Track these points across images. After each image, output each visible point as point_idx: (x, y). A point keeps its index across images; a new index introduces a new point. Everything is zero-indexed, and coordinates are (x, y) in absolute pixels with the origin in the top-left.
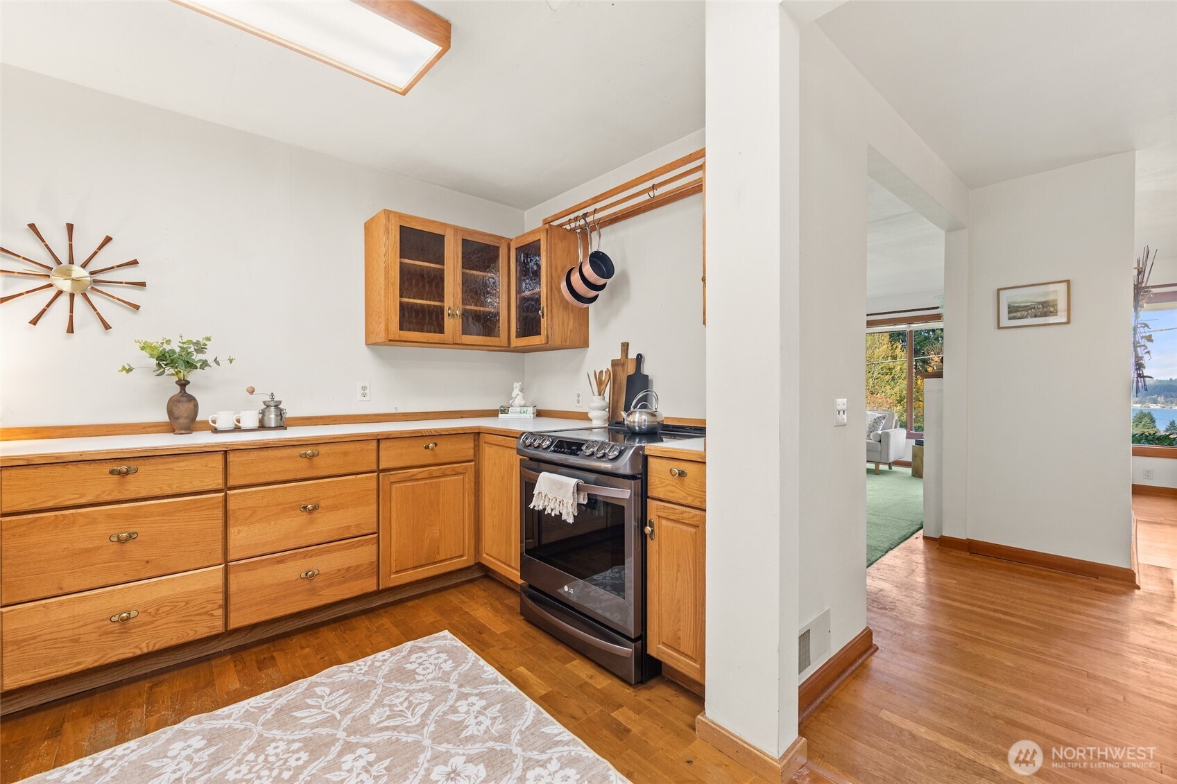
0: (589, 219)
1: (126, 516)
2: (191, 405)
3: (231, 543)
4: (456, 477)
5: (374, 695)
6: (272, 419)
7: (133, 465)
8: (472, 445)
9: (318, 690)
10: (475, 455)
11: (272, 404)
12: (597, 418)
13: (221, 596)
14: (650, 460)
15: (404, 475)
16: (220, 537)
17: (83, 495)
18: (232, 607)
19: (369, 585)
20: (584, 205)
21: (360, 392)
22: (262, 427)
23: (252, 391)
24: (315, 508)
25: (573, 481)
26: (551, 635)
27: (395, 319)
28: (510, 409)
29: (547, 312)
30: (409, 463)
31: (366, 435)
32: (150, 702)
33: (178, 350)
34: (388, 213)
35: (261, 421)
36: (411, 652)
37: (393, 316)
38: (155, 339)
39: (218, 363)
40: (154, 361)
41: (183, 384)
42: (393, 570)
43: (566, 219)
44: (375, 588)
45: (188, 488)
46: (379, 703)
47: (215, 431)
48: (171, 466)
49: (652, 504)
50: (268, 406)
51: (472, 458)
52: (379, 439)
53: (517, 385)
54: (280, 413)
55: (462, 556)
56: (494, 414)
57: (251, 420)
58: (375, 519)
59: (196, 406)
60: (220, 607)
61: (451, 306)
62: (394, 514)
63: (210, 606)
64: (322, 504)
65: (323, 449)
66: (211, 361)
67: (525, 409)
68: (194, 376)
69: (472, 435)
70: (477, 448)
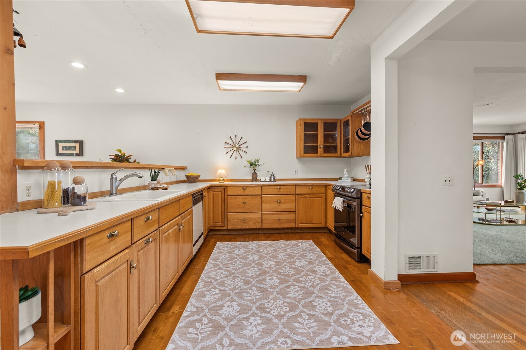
0: (365, 110)
1: (246, 198)
2: (256, 175)
3: (263, 208)
4: (319, 199)
5: (289, 247)
6: (272, 180)
7: (246, 187)
8: (324, 189)
9: (278, 243)
10: (325, 192)
11: (272, 175)
12: (368, 182)
13: (261, 220)
14: (363, 193)
15: (303, 196)
16: (261, 206)
17: (238, 193)
18: (263, 223)
19: (293, 225)
20: (361, 107)
21: (294, 172)
22: (270, 181)
23: (268, 172)
24: (280, 202)
25: (342, 199)
26: (341, 248)
27: (303, 151)
28: (342, 178)
29: (351, 144)
30: (304, 193)
31: (293, 184)
32: (249, 238)
33: (254, 162)
34: (300, 119)
35: (270, 180)
36: (301, 242)
37: (302, 150)
38: (250, 160)
39: (261, 165)
40: (249, 165)
41: (255, 170)
42: (300, 223)
43: (359, 110)
44: (295, 226)
45: (255, 194)
46: (290, 248)
47: (261, 182)
48: (252, 188)
49: (363, 207)
50: (272, 176)
51: (324, 193)
52: (296, 185)
53: (345, 170)
54: (274, 178)
55: (321, 223)
56: (337, 180)
57: (268, 179)
58: (295, 207)
59: (257, 175)
60: (261, 222)
61: (320, 145)
62: (300, 207)
63: (259, 221)
64: (282, 201)
65: (282, 187)
66: (260, 165)
67: (348, 178)
68: (257, 168)
69: (324, 186)
70: (326, 190)
